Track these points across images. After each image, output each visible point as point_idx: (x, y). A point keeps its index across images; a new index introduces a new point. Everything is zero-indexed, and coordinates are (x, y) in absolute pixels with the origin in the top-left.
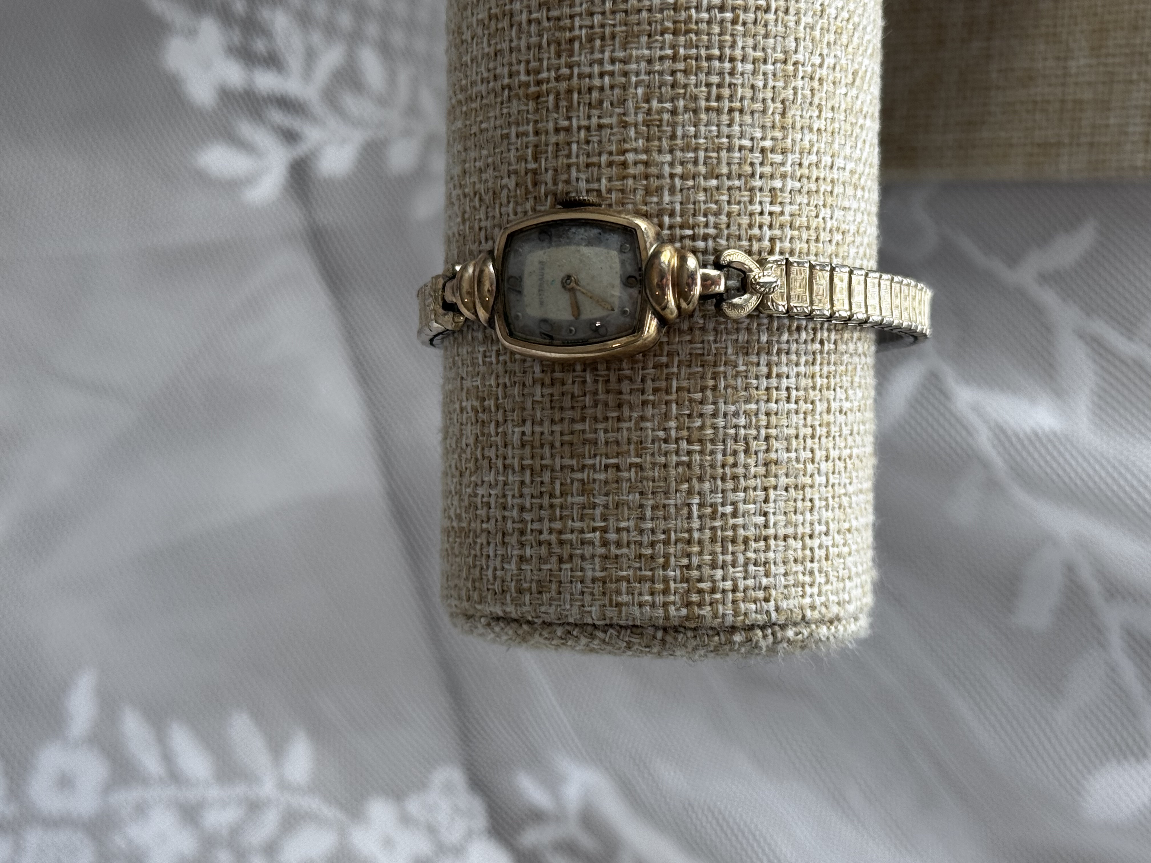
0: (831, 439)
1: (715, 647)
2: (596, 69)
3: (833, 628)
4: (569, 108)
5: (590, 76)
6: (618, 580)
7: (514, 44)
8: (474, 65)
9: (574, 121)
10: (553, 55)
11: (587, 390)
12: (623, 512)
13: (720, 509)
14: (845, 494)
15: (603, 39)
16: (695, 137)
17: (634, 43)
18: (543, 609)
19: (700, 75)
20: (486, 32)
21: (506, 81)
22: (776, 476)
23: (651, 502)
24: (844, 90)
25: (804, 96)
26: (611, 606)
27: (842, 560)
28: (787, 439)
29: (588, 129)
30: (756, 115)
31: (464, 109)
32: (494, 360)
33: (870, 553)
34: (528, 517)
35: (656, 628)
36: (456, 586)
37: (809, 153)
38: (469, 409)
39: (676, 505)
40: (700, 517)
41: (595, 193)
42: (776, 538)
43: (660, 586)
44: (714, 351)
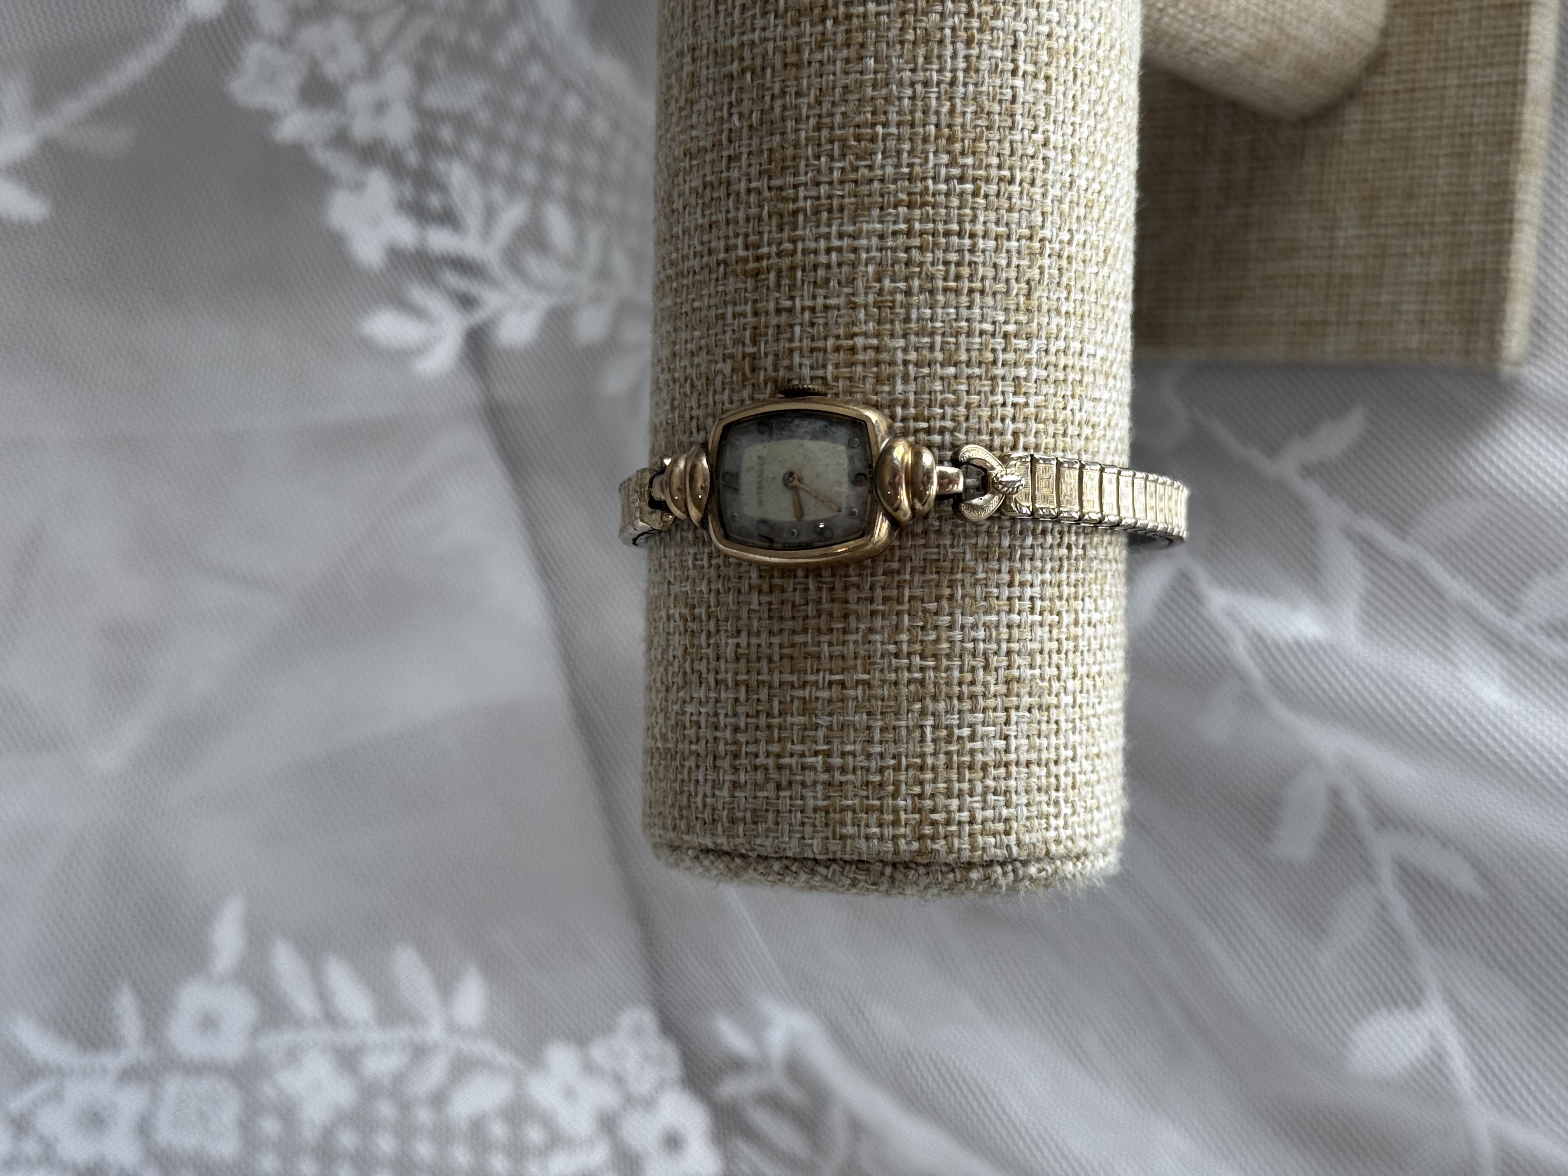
0: (1079, 654)
1: (950, 885)
2: (822, 244)
3: (1079, 864)
4: (792, 287)
5: (816, 252)
6: (842, 810)
7: (730, 216)
8: (686, 237)
9: (798, 302)
10: (774, 228)
11: (810, 598)
12: (848, 735)
13: (956, 731)
14: (1094, 716)
15: (830, 211)
16: (932, 320)
17: (864, 216)
18: (758, 841)
19: (937, 252)
20: (700, 201)
21: (722, 256)
22: (1018, 695)
23: (879, 723)
24: (1095, 269)
25: (1051, 276)
26: (834, 838)
27: (1090, 789)
28: (1031, 654)
29: (813, 310)
30: (999, 297)
31: (675, 285)
32: (705, 563)
33: (1120, 781)
34: (742, 738)
35: (884, 863)
36: (660, 813)
37: (1056, 338)
38: (677, 617)
39: (907, 727)
40: (934, 741)
41: (820, 381)
42: (1017, 764)
43: (888, 817)
44: (950, 556)
